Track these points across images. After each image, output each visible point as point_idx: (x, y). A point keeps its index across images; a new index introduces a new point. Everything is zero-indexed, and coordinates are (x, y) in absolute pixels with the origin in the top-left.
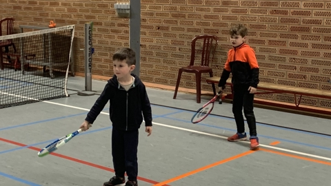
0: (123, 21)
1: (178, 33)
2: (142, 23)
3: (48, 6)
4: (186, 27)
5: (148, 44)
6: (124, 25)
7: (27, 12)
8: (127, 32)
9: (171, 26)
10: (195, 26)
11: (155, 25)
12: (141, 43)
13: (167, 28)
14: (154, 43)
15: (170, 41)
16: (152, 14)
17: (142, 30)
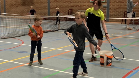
0: (105, 9)
1: (119, 11)
2: (110, 9)
3: (83, 6)
4: (122, 9)
5: (111, 14)
6: (105, 10)
7: (76, 8)
8: (106, 11)
9: (118, 9)
10: (124, 9)
11: (113, 9)
12: (110, 13)
13: (117, 10)
14: (113, 13)
15: (117, 12)
16: (113, 7)
17: (110, 11)
